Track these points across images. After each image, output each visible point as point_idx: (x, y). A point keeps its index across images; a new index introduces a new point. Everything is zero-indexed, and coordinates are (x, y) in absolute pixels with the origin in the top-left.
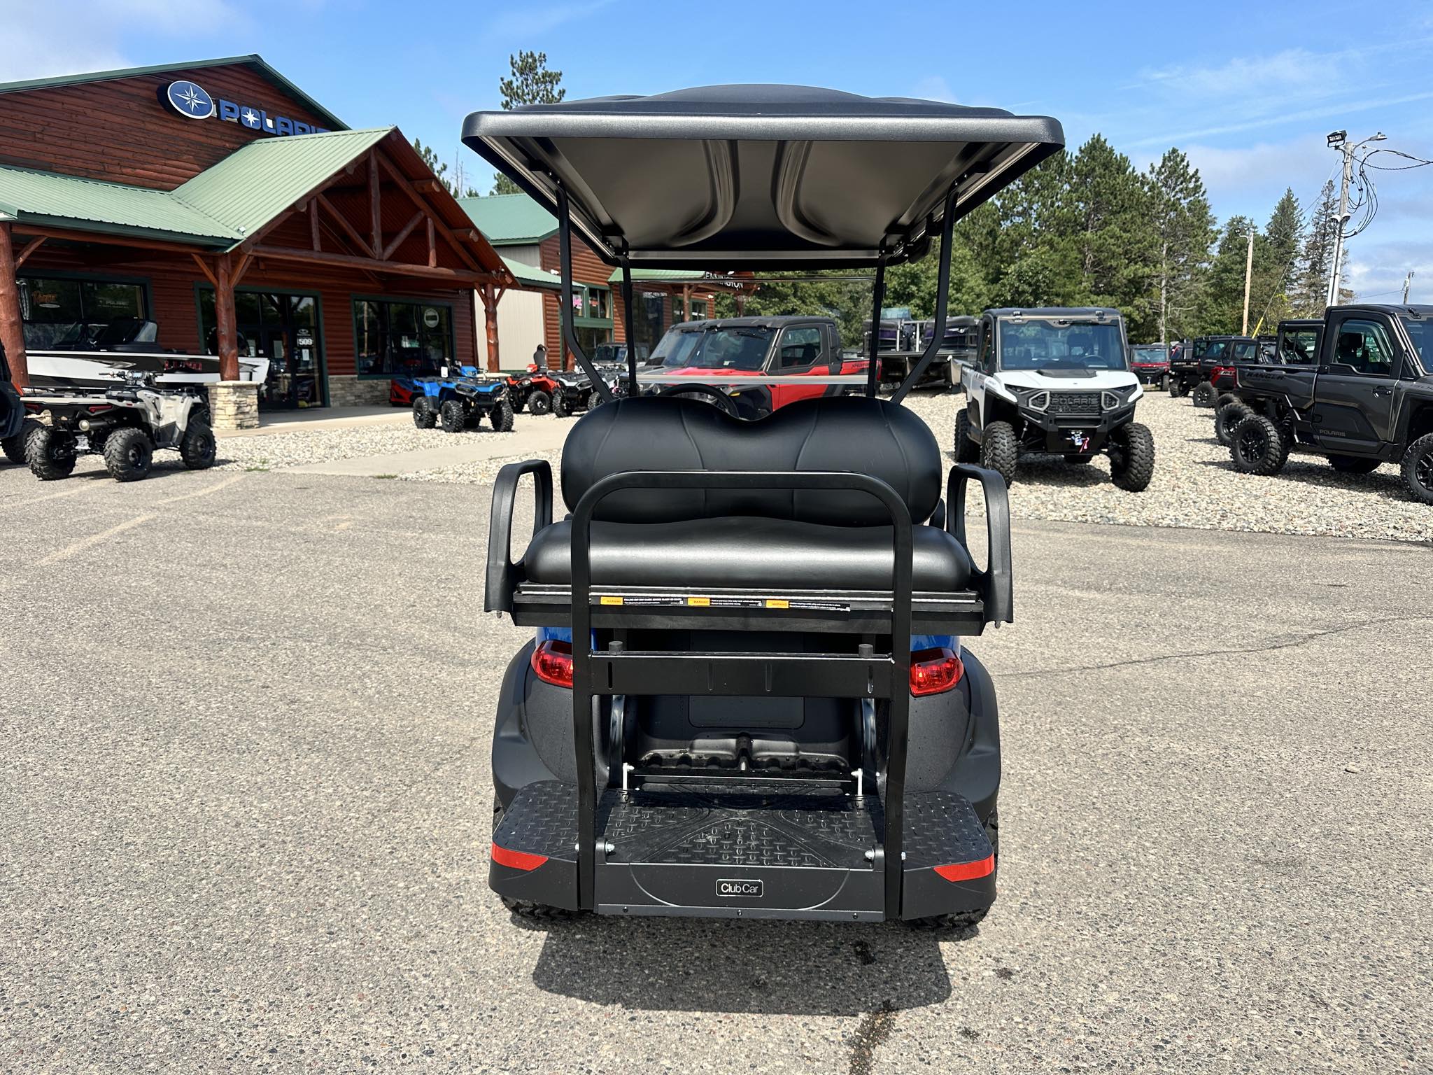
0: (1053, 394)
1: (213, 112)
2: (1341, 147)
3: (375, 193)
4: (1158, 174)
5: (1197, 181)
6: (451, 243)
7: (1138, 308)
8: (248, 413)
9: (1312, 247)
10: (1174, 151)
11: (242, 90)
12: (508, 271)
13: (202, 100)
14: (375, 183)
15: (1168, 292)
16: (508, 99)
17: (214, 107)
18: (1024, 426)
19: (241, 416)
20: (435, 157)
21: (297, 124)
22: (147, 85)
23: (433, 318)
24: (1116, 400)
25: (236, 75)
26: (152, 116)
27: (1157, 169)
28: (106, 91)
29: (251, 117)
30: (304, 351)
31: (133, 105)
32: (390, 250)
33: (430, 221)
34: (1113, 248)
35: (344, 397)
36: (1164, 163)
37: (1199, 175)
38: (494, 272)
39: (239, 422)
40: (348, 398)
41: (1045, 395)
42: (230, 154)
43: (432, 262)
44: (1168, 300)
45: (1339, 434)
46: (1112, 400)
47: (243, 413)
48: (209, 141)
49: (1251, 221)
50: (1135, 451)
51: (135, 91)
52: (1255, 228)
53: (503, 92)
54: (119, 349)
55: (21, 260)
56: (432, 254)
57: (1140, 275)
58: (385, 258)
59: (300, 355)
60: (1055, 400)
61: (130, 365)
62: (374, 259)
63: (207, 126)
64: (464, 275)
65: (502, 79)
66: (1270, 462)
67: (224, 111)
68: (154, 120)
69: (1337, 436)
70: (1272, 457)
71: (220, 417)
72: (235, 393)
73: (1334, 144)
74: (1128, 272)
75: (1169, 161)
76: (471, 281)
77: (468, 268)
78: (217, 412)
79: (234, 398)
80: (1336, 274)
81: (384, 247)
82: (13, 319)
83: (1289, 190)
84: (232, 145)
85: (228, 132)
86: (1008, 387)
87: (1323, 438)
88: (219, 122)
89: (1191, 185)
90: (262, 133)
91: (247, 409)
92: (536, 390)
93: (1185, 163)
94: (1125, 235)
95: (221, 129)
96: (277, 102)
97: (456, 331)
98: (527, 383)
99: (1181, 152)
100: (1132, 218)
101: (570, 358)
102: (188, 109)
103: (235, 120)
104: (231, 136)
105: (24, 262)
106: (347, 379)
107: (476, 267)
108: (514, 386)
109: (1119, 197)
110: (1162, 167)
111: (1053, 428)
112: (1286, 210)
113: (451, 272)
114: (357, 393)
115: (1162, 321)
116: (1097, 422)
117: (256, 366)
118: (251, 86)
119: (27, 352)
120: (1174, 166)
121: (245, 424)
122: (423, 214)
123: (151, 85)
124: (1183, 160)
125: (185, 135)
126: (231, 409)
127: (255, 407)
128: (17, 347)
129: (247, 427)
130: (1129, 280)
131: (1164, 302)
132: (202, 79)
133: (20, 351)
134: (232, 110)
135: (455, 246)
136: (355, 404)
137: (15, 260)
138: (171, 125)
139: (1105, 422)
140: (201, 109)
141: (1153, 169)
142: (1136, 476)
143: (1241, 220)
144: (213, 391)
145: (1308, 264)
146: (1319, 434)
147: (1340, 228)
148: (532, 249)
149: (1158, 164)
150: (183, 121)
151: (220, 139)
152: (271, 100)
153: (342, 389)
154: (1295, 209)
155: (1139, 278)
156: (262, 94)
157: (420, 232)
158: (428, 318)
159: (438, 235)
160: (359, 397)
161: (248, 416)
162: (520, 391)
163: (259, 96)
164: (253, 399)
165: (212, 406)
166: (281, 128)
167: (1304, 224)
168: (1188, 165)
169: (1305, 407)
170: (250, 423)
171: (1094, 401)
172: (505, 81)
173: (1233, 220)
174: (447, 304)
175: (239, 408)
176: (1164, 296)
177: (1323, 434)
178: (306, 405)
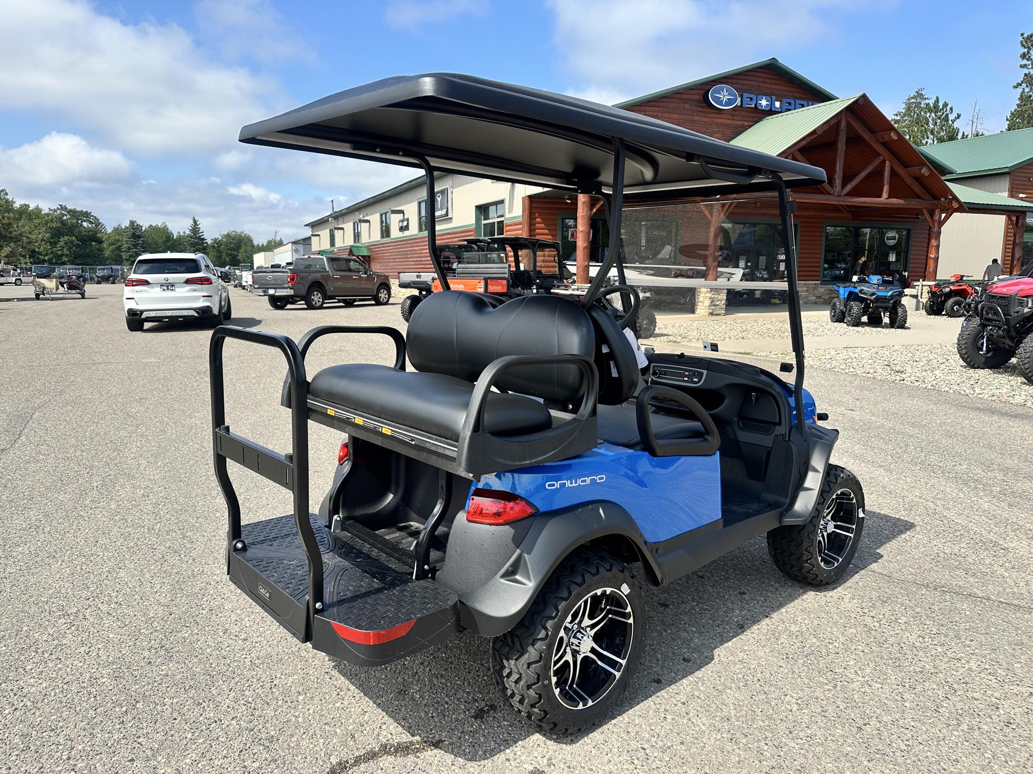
1: (738, 102)
3: (841, 147)
6: (906, 179)
8: (718, 305)
11: (762, 84)
12: (955, 198)
13: (731, 96)
14: (842, 139)
16: (1026, 50)
17: (739, 99)
19: (713, 307)
20: (951, 109)
21: (798, 102)
22: (697, 91)
23: (894, 238)
25: (758, 74)
26: (698, 111)
28: (672, 100)
29: (764, 103)
30: (781, 263)
31: (687, 106)
32: (849, 187)
33: (888, 163)
35: (807, 297)
38: (943, 199)
39: (711, 311)
40: (810, 298)
42: (747, 129)
43: (885, 195)
47: (715, 305)
48: (734, 122)
51: (689, 97)
53: (1023, 45)
54: (647, 262)
55: (595, 210)
56: (886, 189)
58: (842, 194)
59: (778, 267)
61: (652, 272)
62: (834, 195)
63: (734, 113)
64: (913, 203)
65: (1022, 35)
67: (746, 100)
68: (700, 114)
71: (700, 307)
72: (711, 292)
76: (920, 207)
77: (919, 197)
78: (699, 304)
79: (709, 295)
81: (844, 186)
82: (585, 245)
84: (749, 124)
85: (748, 114)
88: (742, 109)
90: (771, 112)
91: (718, 303)
92: (956, 296)
95: (743, 113)
96: (786, 89)
97: (911, 248)
98: (947, 290)
101: (1015, 270)
102: (721, 103)
103: (753, 106)
104: (749, 117)
105: (597, 211)
106: (812, 284)
107: (927, 196)
108: (935, 293)
113: (902, 201)
114: (818, 294)
117: (733, 274)
118: (768, 81)
119: (590, 264)
121: (715, 313)
122: (882, 158)
123: (700, 91)
125: (719, 121)
126: (707, 303)
127: (723, 302)
128: (585, 261)
129: (716, 315)
132: (734, 81)
133: (586, 264)
134: (751, 99)
135: (909, 181)
136: (816, 303)
137: (591, 209)
138: (710, 116)
140: (729, 102)
144: (698, 290)
148: (1002, 178)
150: (718, 112)
151: (741, 120)
152: (782, 88)
153: (807, 291)
156: (775, 84)
157: (878, 174)
158: (888, 239)
159: (893, 173)
160: (819, 297)
161: (718, 307)
162: (941, 296)
163: (773, 86)
164: (723, 296)
165: (696, 300)
166: (786, 106)
170: (718, 312)
172: (1025, 36)
174: (908, 227)
175: (712, 302)
178: (778, 302)
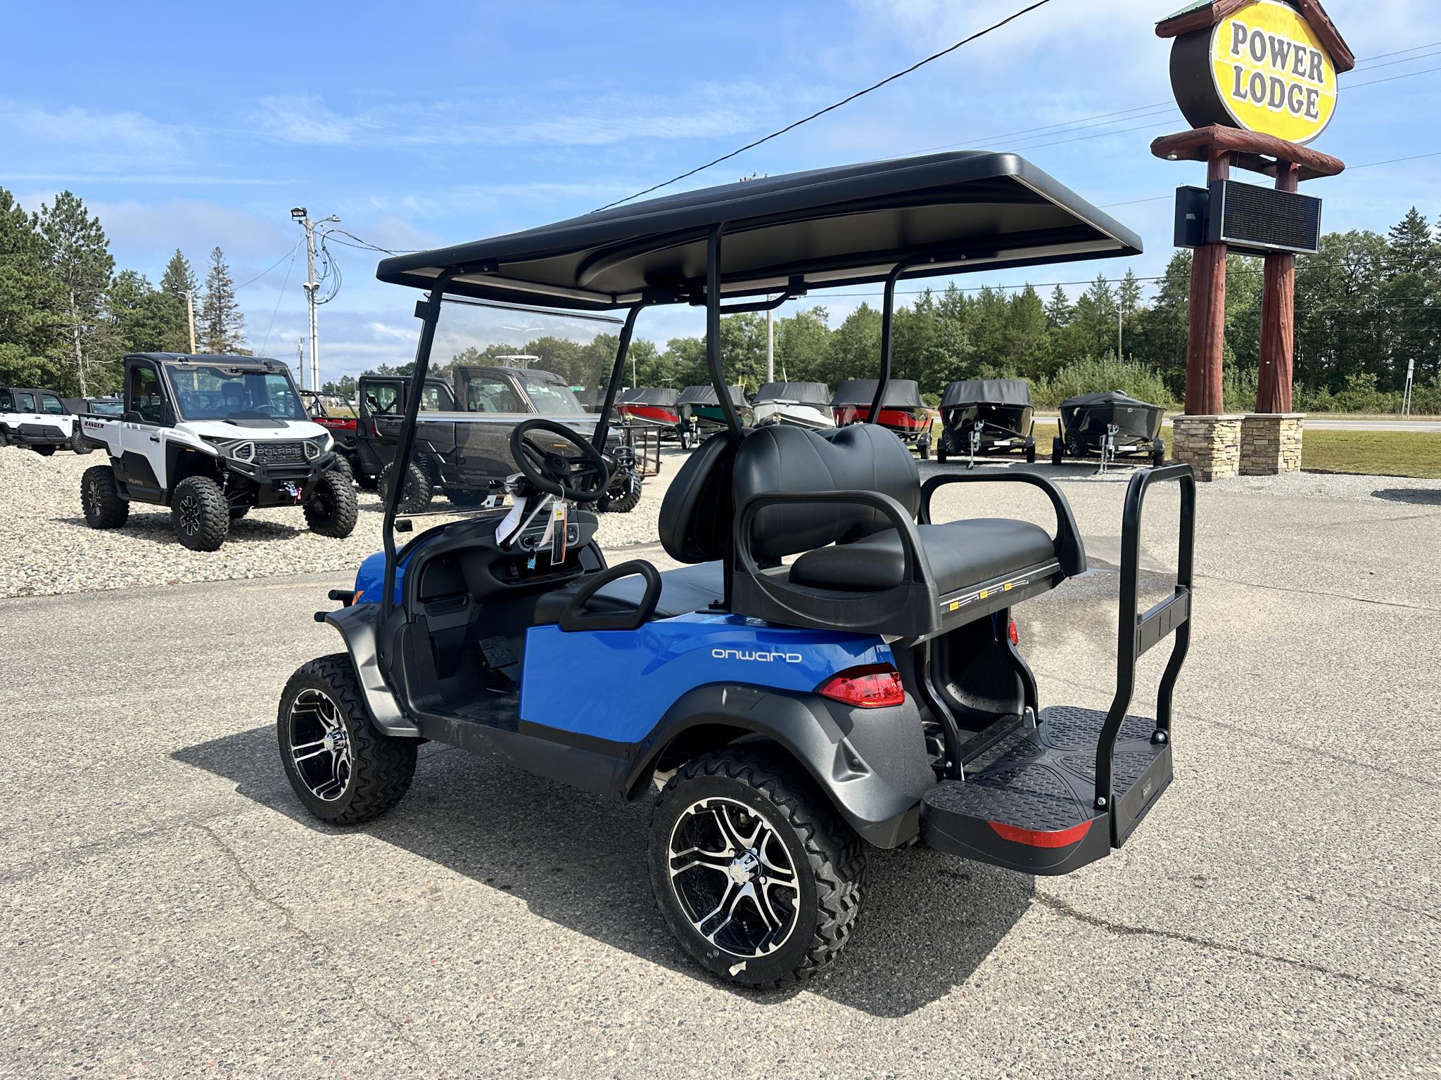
0: (258, 445)
2: (303, 222)
4: (52, 215)
5: (98, 229)
7: (51, 358)
9: (209, 308)
10: (68, 194)
15: (82, 344)
18: (224, 480)
24: (316, 450)
27: (50, 210)
34: (14, 291)
36: (58, 205)
37: (100, 223)
41: (249, 445)
44: (83, 352)
45: (483, 473)
46: (312, 448)
49: (144, 276)
50: (340, 498)
52: (149, 284)
57: (49, 323)
60: (260, 451)
66: (421, 501)
69: (480, 475)
70: (423, 497)
73: (297, 218)
74: (36, 318)
75: (64, 204)
80: (314, 336)
83: (178, 251)
86: (204, 438)
87: (468, 477)
89: (93, 233)
93: (82, 209)
94: (25, 278)
99: (76, 197)
100: (30, 261)
109: (11, 235)
110: (57, 208)
111: (267, 480)
112: (177, 269)
115: (81, 374)
116: (306, 471)
120: (68, 209)
124: (79, 206)
130: (37, 329)
131: (80, 354)
139: (315, 471)
141: (46, 209)
142: (344, 522)
143: (132, 275)
145: (207, 324)
146: (464, 474)
147: (312, 294)
149: (51, 206)
154: (186, 269)
155: (49, 326)
167: (198, 285)
168: (86, 212)
169: (448, 452)
171: (298, 451)
173: (124, 274)
176: (79, 347)
177: (467, 474)
